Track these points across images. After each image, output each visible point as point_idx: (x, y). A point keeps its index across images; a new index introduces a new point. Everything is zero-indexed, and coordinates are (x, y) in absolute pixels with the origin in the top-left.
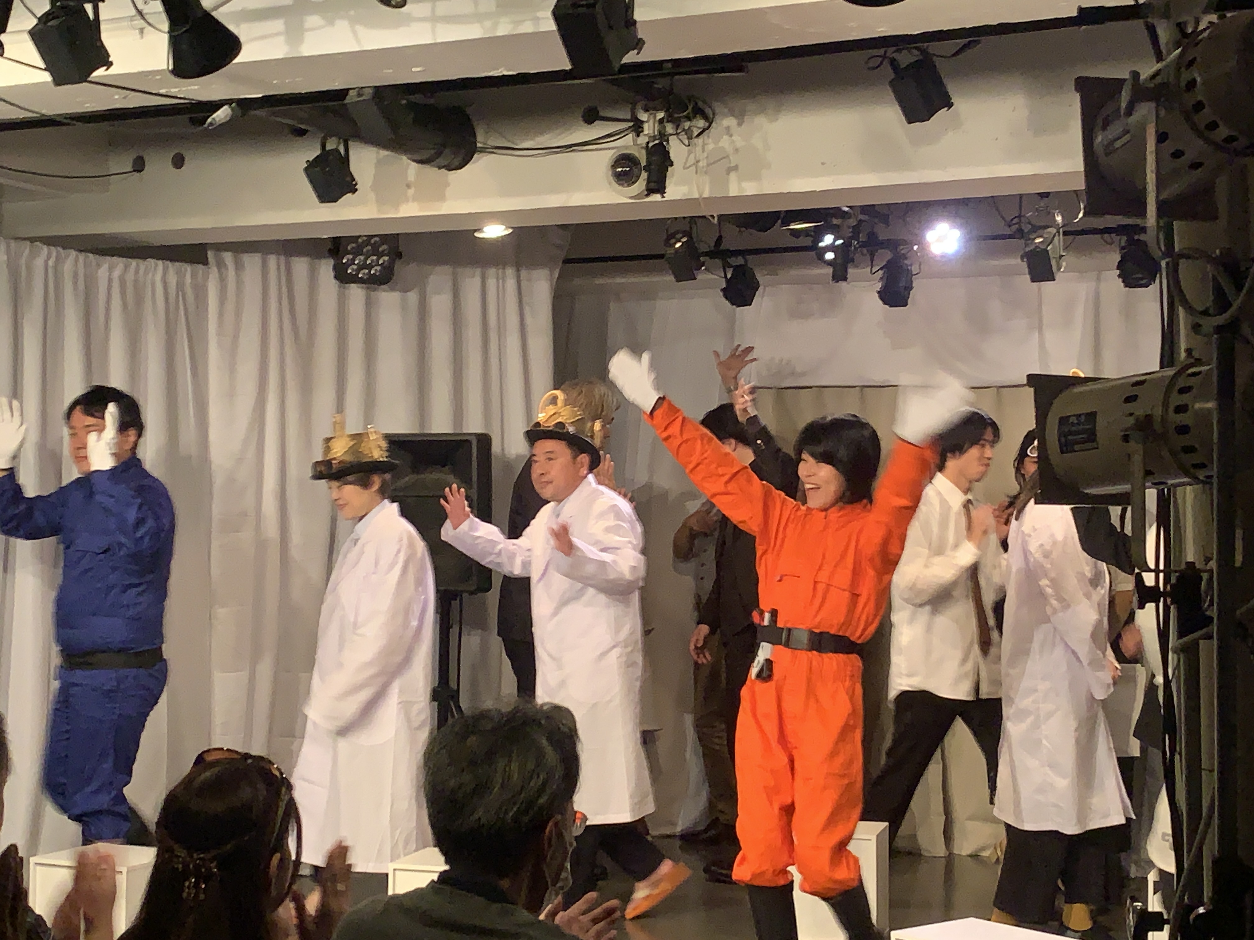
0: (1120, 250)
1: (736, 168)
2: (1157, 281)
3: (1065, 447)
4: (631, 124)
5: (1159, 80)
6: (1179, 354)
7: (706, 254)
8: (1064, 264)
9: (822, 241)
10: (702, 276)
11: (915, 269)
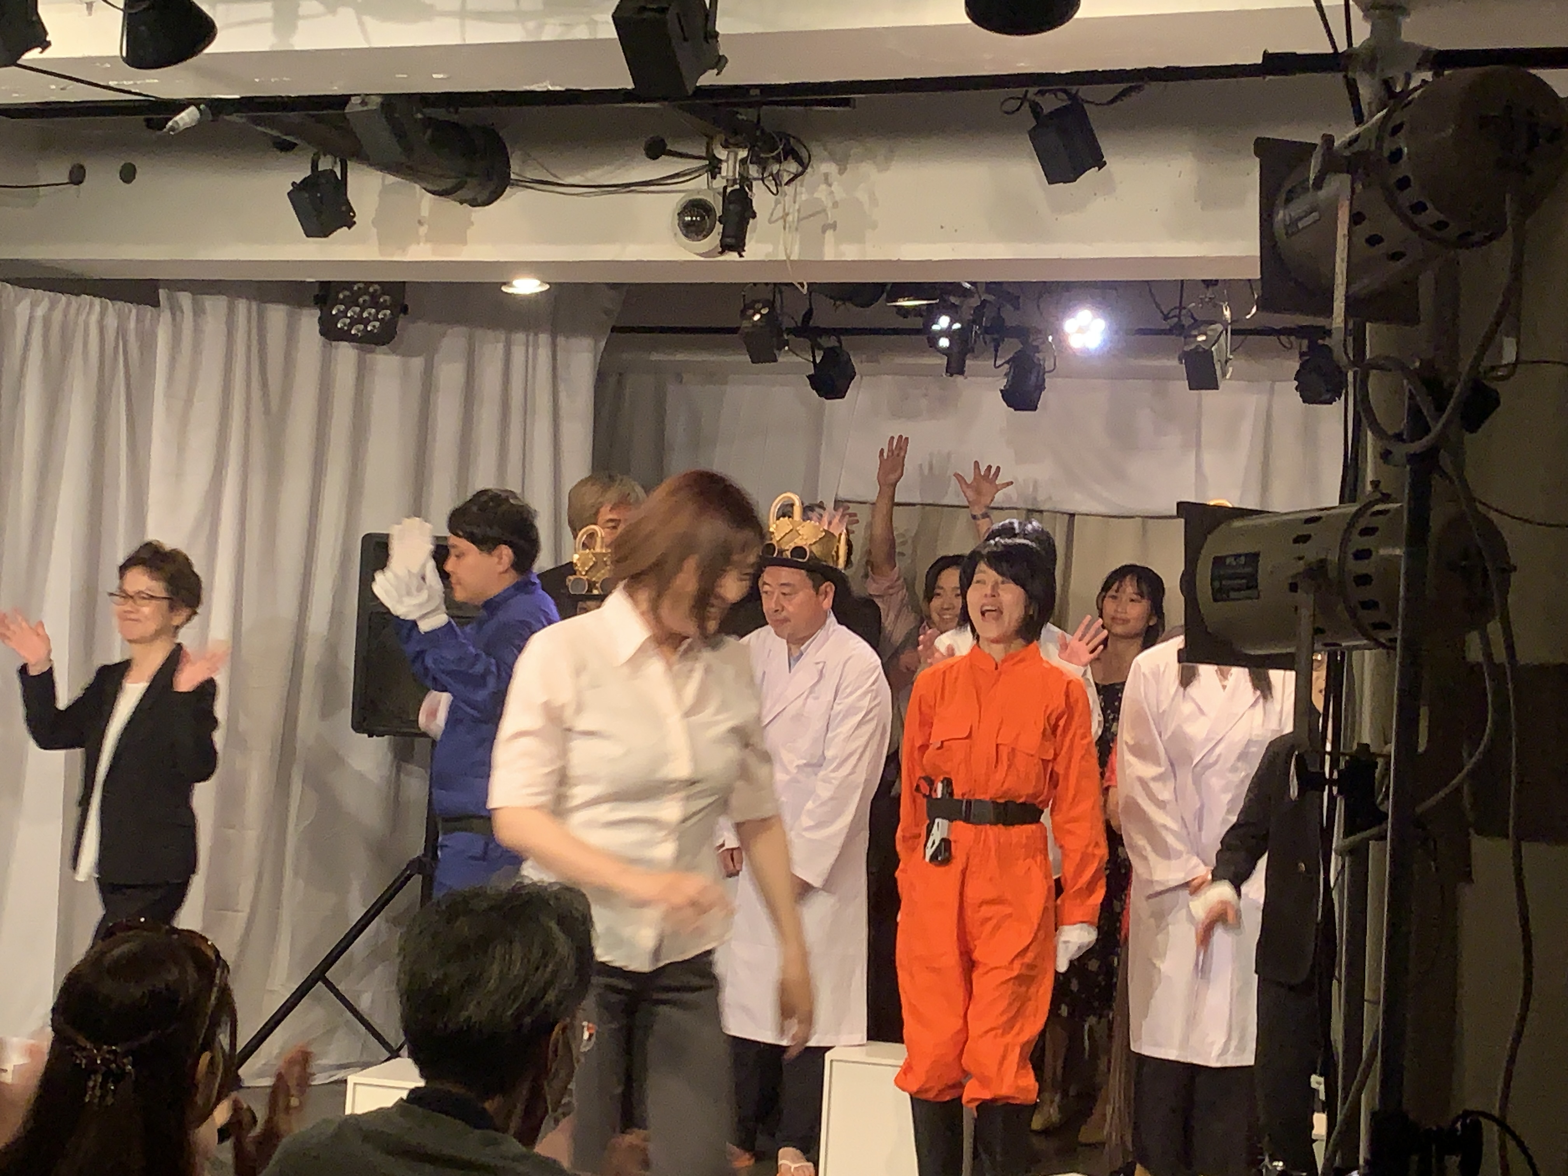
0: (1300, 357)
1: (834, 226)
2: (1343, 398)
3: (1219, 595)
4: (707, 162)
5: (1356, 148)
6: (1364, 486)
7: (790, 331)
8: (1231, 369)
9: (936, 323)
10: (785, 358)
11: (1048, 365)
